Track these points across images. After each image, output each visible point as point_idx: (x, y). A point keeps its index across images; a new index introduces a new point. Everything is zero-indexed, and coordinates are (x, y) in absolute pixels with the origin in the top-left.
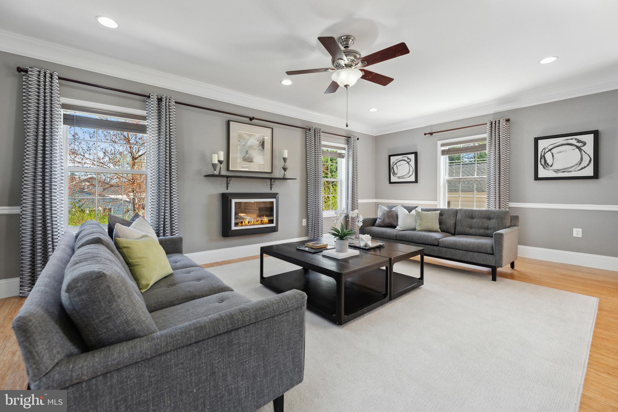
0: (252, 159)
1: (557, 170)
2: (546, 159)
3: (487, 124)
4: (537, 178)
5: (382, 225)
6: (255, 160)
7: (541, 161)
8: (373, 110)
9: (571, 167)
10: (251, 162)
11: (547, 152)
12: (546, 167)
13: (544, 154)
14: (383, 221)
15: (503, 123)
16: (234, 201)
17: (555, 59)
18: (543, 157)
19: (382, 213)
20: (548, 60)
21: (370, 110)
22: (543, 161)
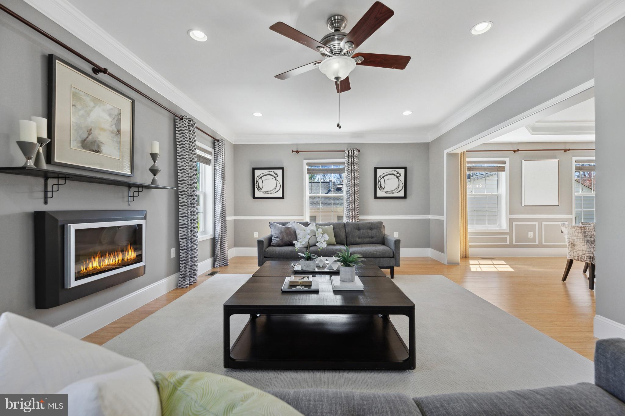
0: (99, 147)
1: (387, 192)
2: (381, 184)
3: (345, 151)
4: (376, 197)
5: (281, 244)
6: (104, 149)
7: (378, 185)
8: (258, 114)
9: (394, 190)
10: (97, 151)
11: (381, 179)
12: (381, 189)
13: (380, 180)
14: (282, 240)
15: (356, 153)
16: (73, 228)
17: (411, 113)
18: (379, 181)
19: (279, 231)
20: (407, 113)
21: (254, 114)
22: (379, 184)
